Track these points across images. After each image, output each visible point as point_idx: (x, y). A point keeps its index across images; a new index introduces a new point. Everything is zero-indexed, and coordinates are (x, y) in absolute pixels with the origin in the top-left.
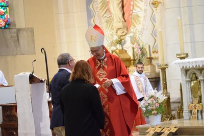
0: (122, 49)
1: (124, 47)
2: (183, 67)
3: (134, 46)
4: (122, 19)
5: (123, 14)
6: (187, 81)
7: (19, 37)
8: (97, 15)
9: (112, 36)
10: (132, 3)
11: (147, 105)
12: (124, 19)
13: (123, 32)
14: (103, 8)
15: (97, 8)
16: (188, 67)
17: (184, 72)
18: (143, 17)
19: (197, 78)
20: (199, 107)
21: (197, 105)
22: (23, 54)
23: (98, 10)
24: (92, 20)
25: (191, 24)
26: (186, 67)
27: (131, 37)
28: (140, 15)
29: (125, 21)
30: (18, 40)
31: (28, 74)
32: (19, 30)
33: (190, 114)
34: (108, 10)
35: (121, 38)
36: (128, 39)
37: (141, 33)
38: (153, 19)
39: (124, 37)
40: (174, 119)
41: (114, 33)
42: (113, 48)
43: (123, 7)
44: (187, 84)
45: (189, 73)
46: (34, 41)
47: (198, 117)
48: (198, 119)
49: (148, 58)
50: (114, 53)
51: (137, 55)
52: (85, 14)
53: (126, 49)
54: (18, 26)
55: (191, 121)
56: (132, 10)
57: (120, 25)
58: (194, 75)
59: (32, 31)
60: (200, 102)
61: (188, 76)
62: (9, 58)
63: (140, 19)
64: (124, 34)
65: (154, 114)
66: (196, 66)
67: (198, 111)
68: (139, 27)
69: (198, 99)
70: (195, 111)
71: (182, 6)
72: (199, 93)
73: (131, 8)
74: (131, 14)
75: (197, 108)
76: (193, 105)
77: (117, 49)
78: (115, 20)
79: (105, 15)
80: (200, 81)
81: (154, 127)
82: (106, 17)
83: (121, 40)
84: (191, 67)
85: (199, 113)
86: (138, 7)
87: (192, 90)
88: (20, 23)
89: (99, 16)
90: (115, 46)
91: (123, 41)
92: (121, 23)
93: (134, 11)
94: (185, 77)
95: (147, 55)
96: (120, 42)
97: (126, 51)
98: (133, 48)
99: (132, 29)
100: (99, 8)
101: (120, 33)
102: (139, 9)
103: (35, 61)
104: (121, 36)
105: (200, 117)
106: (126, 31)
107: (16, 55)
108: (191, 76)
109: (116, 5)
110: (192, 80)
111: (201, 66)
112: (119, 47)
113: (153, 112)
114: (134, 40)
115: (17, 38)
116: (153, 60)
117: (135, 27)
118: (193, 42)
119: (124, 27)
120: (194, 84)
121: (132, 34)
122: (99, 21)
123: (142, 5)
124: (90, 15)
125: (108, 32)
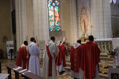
5: (85, 29)
10: (87, 26)
14: (81, 27)
25: (99, 31)
30: (62, 34)
31: (60, 41)
32: (62, 32)
36: (86, 34)
37: (89, 33)
38: (91, 30)
43: (85, 27)
46: (65, 34)
52: (77, 29)
54: (62, 31)
57: (84, 31)
59: (65, 32)
62: (60, 38)
66: (97, 41)
68: (88, 32)
71: (97, 27)
88: (63, 30)
96: (84, 35)
99: (87, 32)
101: (84, 33)
109: (83, 27)
112: (84, 36)
114: (87, 35)
118: (100, 35)
122: (80, 30)
123: (89, 27)
124: (78, 29)
125: (82, 33)
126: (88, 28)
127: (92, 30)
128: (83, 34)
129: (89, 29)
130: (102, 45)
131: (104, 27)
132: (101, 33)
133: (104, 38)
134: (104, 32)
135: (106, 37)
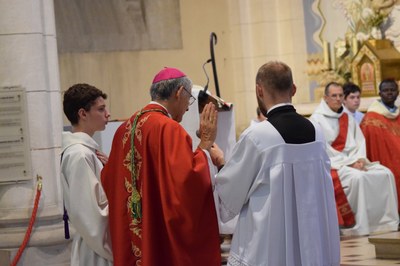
0: (384, 37)
1: (386, 33)
7: (147, 10)
9: (359, 8)
22: (155, 49)
30: (144, 15)
35: (382, 12)
36: (397, 15)
39: (388, 10)
41: (365, 2)
42: (362, 36)
46: (178, 19)
50: (365, 47)
53: (392, 39)
62: (124, 58)
64: (387, 3)
77: (371, 38)
83: (381, 18)
90: (366, 31)
91: (385, 20)
96: (378, 22)
97: (392, 44)
104: (382, 8)
107: (140, 50)
115: (140, 13)
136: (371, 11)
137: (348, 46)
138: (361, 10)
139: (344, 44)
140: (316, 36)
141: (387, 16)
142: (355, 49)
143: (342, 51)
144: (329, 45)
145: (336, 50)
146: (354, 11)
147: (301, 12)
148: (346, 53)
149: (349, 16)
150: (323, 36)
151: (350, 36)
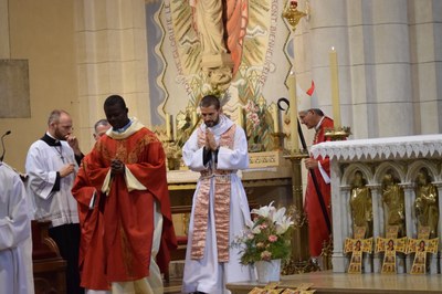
2: (335, 157)
3: (246, 107)
4: (222, 48)
5: (225, 37)
6: (342, 189)
8: (168, 35)
9: (199, 84)
10: (244, 14)
11: (252, 237)
12: (226, 47)
13: (224, 76)
14: (182, 22)
15: (169, 21)
16: (345, 158)
17: (338, 169)
18: (267, 45)
19: (364, 182)
20: (366, 245)
21: (363, 242)
22: (3, 117)
23: (170, 26)
24: (158, 47)
25: (369, 64)
26: (342, 157)
27: (239, 87)
28: (260, 39)
29: (229, 52)
33: (347, 260)
34: (193, 27)
35: (219, 88)
36: (233, 90)
37: (263, 80)
38: (288, 50)
40: (315, 270)
41: (204, 78)
43: (224, 20)
44: (344, 196)
45: (347, 170)
46: (27, 88)
47: (363, 268)
48: (363, 272)
49: (274, 135)
51: (252, 126)
52: (143, 34)
55: (349, 276)
56: (245, 29)
57: (217, 60)
58: (358, 176)
60: (369, 234)
61: (344, 178)
63: (260, 48)
64: (224, 80)
65: (265, 259)
66: (363, 156)
67: (364, 254)
68: (258, 66)
69: (365, 228)
70: (357, 254)
71: (349, 24)
72: (368, 214)
73: (243, 25)
74: (242, 38)
75: (362, 248)
76: (354, 241)
78: (207, 49)
79: (186, 37)
80: (370, 190)
81: (263, 287)
82: (187, 41)
83: (218, 93)
84: (351, 158)
85: (367, 261)
86: (258, 22)
87: (352, 209)
89: (173, 39)
91: (223, 95)
92: (219, 56)
93: (248, 31)
94: (338, 179)
95: (273, 128)
98: (244, 112)
99: (243, 70)
100: (174, 22)
101: (215, 77)
102: (258, 27)
103: (9, 133)
104: (219, 84)
105: (368, 268)
106: (229, 73)
108: (352, 178)
109: (208, 17)
110: (354, 187)
111: (373, 156)
113: (263, 255)
114: (246, 95)
116: (285, 139)
117: (249, 65)
119: (225, 65)
120: (358, 195)
121: (241, 82)
122: (173, 51)
123: (265, 18)
124: (153, 36)
125: (191, 75)
126: (254, 30)
127: (298, 47)
128: (206, 88)
129: (264, 39)
130: (410, 200)
131: (411, 25)
132: (388, 81)
133: (417, 132)
134: (412, 64)
135: (428, 114)
136: (209, 86)
137: (188, 119)
138: (201, 85)
139: (184, 117)
140: (160, 109)
141: (224, 91)
142: (194, 122)
143: (182, 123)
144: (171, 117)
145: (177, 121)
146: (195, 86)
147: (147, 86)
148: (187, 126)
149: (190, 90)
150: (166, 109)
151: (191, 110)
